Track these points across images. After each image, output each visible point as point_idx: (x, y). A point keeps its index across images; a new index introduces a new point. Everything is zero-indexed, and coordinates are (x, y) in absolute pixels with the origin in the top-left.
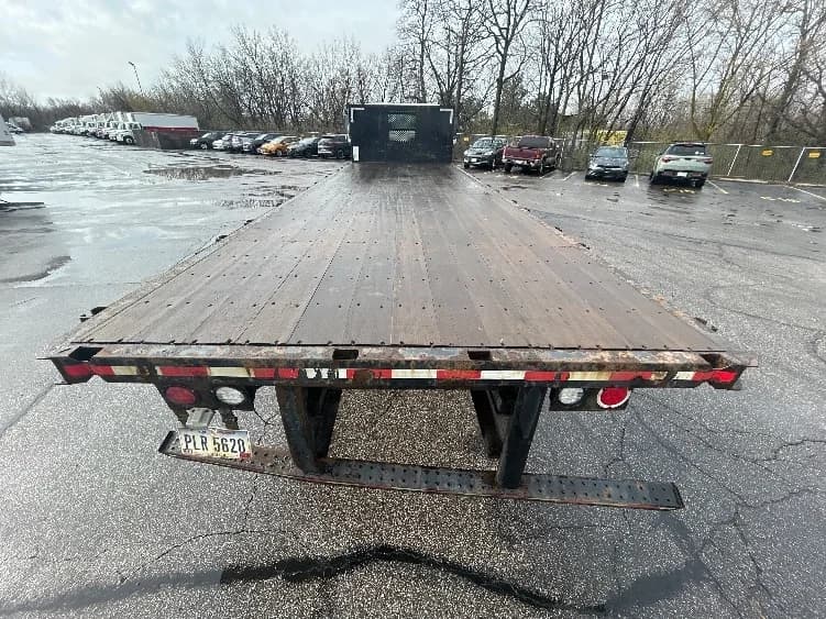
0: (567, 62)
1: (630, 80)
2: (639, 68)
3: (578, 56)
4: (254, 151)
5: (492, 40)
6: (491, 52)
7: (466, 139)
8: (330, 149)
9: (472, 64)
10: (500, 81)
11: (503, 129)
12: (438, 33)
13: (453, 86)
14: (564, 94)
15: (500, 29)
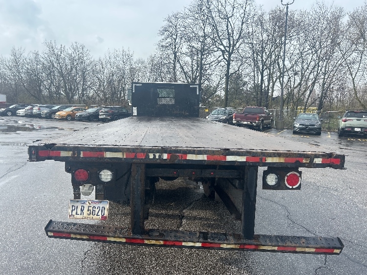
0: (270, 66)
1: (312, 76)
2: (316, 69)
3: (275, 61)
4: (49, 116)
5: (220, 53)
6: (220, 59)
7: (207, 111)
8: (108, 115)
9: (208, 65)
10: (227, 75)
11: (232, 104)
12: (185, 48)
13: (196, 78)
14: (271, 84)
15: (225, 47)
